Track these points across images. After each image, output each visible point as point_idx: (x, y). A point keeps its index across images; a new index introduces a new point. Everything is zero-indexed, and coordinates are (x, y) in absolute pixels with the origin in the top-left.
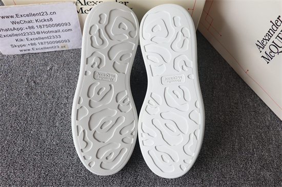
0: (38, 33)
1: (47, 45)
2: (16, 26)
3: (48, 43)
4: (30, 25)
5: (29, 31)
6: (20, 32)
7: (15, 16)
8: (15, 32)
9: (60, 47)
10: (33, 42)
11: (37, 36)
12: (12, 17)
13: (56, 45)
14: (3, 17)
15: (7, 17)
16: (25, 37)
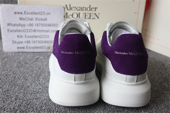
0: (35, 31)
1: (38, 45)
2: (22, 22)
3: (40, 42)
4: (31, 22)
5: (29, 28)
6: (23, 28)
7: (23, 13)
8: (20, 28)
9: (46, 47)
10: (29, 39)
11: (33, 34)
12: (21, 13)
13: (44, 45)
14: (15, 13)
15: (18, 13)
16: (25, 34)
